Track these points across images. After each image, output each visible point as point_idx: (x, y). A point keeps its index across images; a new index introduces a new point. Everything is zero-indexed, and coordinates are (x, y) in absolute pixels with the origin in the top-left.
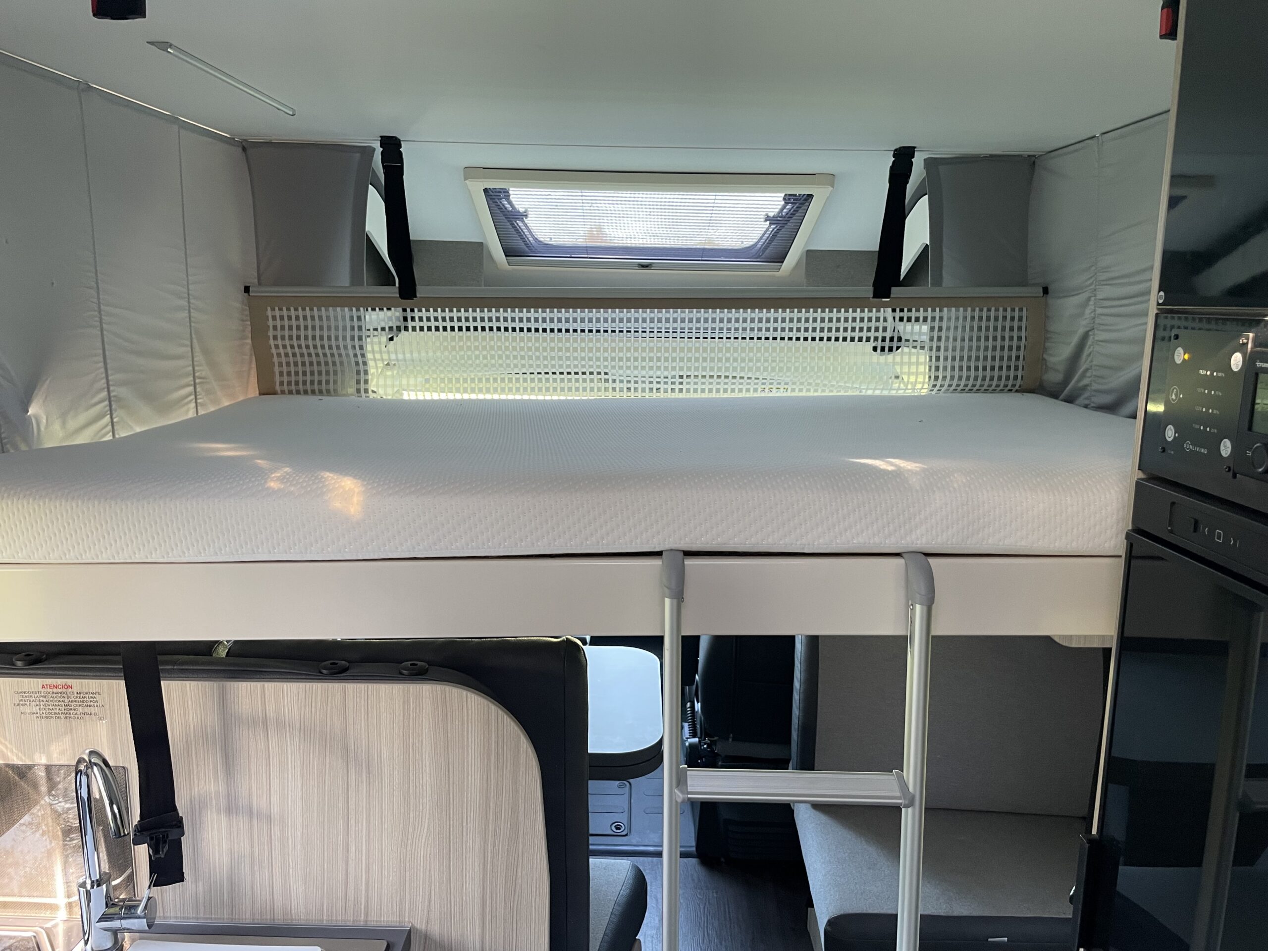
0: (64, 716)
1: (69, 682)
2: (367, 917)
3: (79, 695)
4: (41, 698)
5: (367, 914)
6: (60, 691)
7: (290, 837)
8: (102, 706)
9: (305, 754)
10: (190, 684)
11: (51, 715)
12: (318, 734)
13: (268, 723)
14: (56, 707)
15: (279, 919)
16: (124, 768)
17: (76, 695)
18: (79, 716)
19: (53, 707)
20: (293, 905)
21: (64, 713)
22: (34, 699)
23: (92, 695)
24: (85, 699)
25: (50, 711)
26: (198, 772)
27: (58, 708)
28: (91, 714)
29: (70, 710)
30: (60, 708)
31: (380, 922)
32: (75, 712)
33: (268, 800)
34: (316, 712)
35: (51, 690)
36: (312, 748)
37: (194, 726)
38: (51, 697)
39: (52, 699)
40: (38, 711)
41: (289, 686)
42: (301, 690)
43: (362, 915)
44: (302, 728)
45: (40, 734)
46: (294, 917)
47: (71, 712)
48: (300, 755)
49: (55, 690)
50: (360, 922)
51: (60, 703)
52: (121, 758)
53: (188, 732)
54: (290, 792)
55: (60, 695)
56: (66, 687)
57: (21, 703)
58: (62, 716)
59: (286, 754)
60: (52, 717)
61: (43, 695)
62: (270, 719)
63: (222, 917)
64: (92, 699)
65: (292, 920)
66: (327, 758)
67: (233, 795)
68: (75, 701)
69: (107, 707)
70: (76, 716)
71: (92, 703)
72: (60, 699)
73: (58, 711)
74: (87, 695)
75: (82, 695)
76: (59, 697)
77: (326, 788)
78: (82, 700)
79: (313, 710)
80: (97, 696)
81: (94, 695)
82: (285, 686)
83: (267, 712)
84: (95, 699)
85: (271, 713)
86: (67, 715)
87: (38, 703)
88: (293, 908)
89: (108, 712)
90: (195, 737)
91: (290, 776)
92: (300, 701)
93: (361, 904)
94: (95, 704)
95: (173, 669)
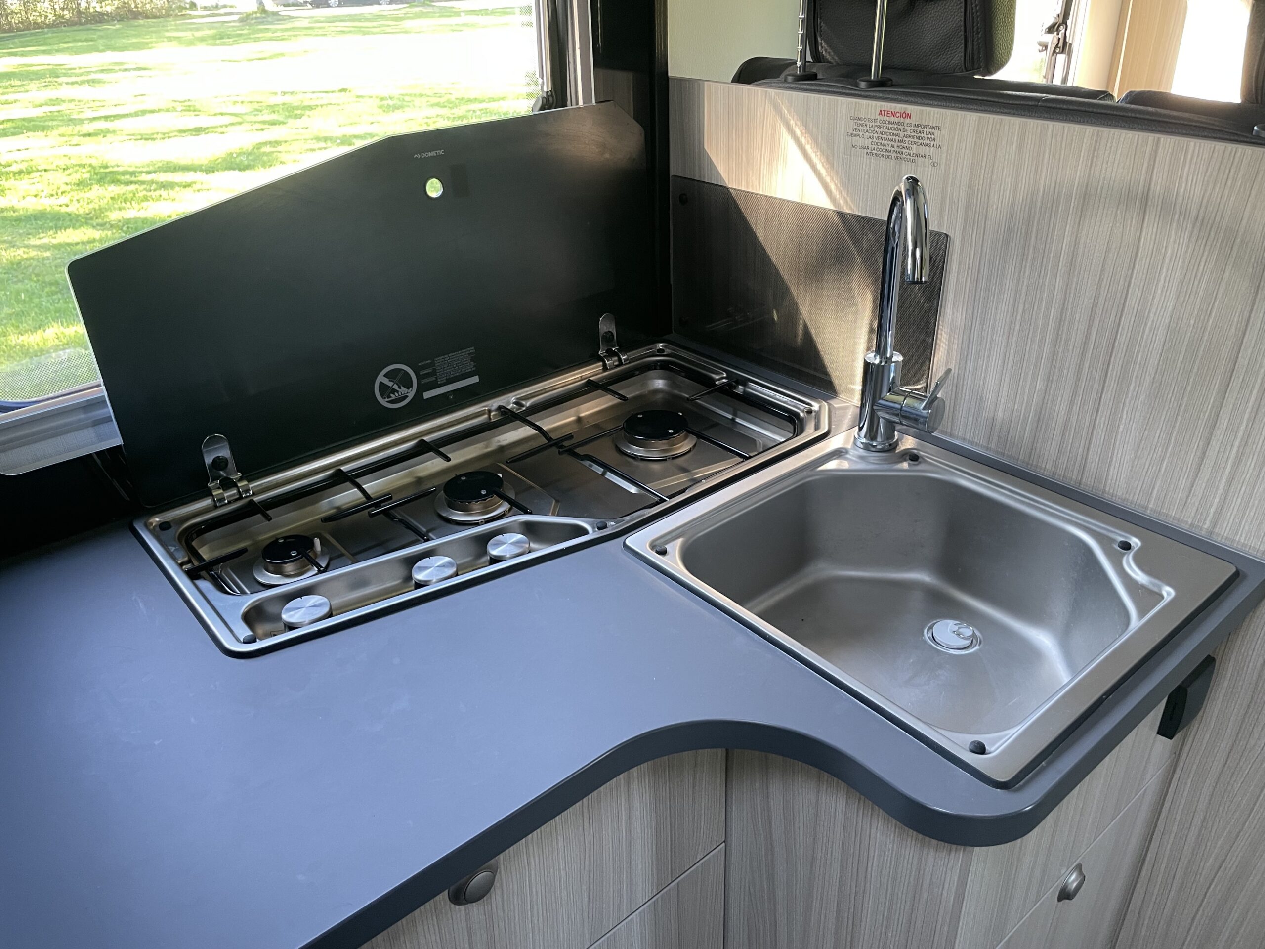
0: (896, 155)
1: (910, 108)
2: (1214, 527)
3: (916, 129)
4: (876, 129)
5: (1214, 524)
6: (897, 120)
7: (1134, 379)
8: (940, 146)
9: (1193, 261)
10: (1054, 125)
11: (882, 153)
12: (1222, 232)
13: (1150, 203)
14: (889, 142)
15: (1088, 483)
16: (947, 236)
17: (913, 128)
18: (912, 158)
19: (886, 142)
20: (1111, 473)
21: (896, 152)
22: (868, 129)
23: (930, 130)
24: (922, 135)
25: (882, 148)
26: (1033, 259)
27: (891, 143)
28: (925, 156)
29: (903, 147)
30: (893, 143)
31: (1233, 540)
32: (908, 151)
33: (1117, 321)
34: (1229, 196)
35: (888, 118)
36: (1206, 253)
37: (1044, 191)
38: (887, 128)
39: (886, 131)
40: (870, 146)
41: (1198, 145)
42: (1215, 155)
43: (1208, 523)
44: (1200, 218)
45: (867, 177)
46: (1107, 489)
47: (904, 151)
48: (1184, 262)
49: (892, 119)
50: (1201, 530)
51: (894, 137)
52: (946, 222)
53: (1034, 199)
54: (1152, 315)
55: (896, 126)
56: (904, 116)
57: (855, 132)
58: (894, 155)
59: (1161, 257)
60: (883, 156)
61: (878, 124)
62: (1154, 197)
63: (1019, 459)
64: (930, 136)
65: (1104, 491)
66: (1227, 274)
67: (1071, 300)
68: (909, 136)
69: (944, 148)
70: (908, 157)
71: (928, 142)
72: (895, 132)
73: (889, 148)
74: (925, 130)
75: (919, 129)
76: (895, 129)
77: (1210, 322)
78: (918, 135)
79: (1226, 192)
80: (936, 132)
81: (933, 131)
82: (1192, 144)
83: (1153, 184)
84: (933, 137)
85: (1157, 188)
86: (899, 155)
87: (871, 135)
88: (1110, 478)
89: (944, 155)
90: (1041, 207)
91: (1159, 291)
92: (1208, 174)
93: (1211, 506)
94: (932, 143)
95: (1037, 106)
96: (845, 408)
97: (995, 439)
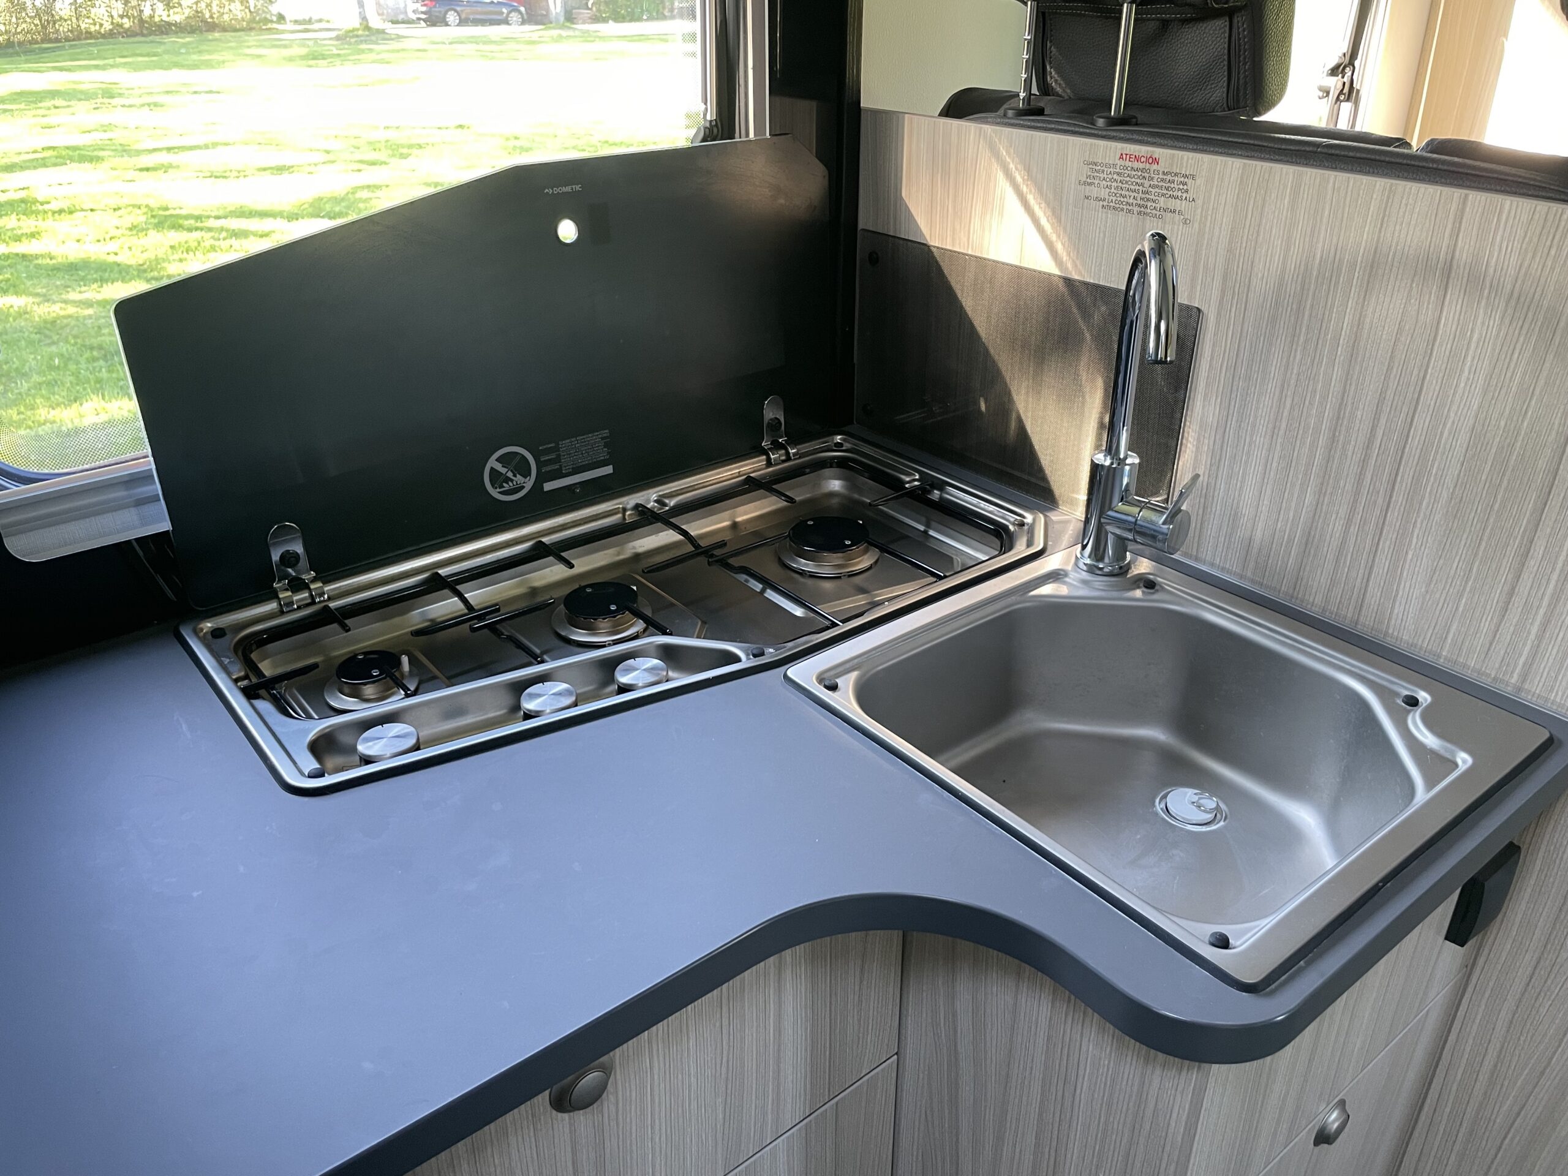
0: (1139, 209)
1: (1158, 152)
2: (1523, 681)
3: (1165, 177)
4: (1115, 176)
5: (1524, 677)
6: (1141, 166)
7: (1427, 495)
8: (1193, 200)
9: (1505, 348)
10: (1336, 176)
11: (1121, 206)
12: (1542, 312)
13: (1453, 274)
14: (1131, 194)
15: (1366, 624)
16: (1199, 310)
17: (1161, 176)
18: (1158, 213)
19: (1127, 193)
20: (1396, 611)
21: (1139, 206)
22: (1106, 176)
23: (1182, 179)
24: (1172, 186)
25: (1122, 200)
26: (1306, 341)
27: (1133, 194)
28: (1174, 212)
29: (1148, 200)
30: (1136, 195)
31: (1547, 700)
32: (1154, 205)
33: (1409, 420)
34: (1553, 269)
35: (1130, 163)
36: (1522, 339)
37: (1321, 257)
38: (1128, 176)
39: (1128, 179)
40: (1107, 197)
41: (1515, 204)
42: (1536, 217)
43: (1515, 676)
44: (1516, 295)
45: (1102, 235)
46: (1390, 631)
47: (1149, 204)
48: (1494, 350)
49: (1136, 165)
50: (1507, 685)
51: (1137, 187)
52: (1198, 294)
53: (1310, 267)
54: (1452, 415)
55: (1140, 173)
56: (1151, 161)
57: (1088, 180)
58: (1136, 209)
59: (1466, 342)
60: (1122, 210)
61: (1118, 170)
62: (1458, 267)
63: (1280, 591)
64: (1181, 187)
65: (1386, 634)
66: (1547, 365)
67: (1352, 393)
68: (1157, 186)
69: (1199, 202)
70: (1154, 212)
71: (1180, 194)
72: (1138, 181)
73: (1131, 201)
74: (1176, 179)
75: (1169, 177)
76: (1139, 177)
77: (1525, 424)
78: (1167, 185)
79: (1549, 263)
80: (1189, 181)
81: (1186, 180)
82: (1508, 203)
83: (1457, 253)
84: (1185, 187)
85: (1464, 254)
86: (1142, 209)
87: (1109, 183)
88: (1394, 616)
89: (1199, 210)
90: (1317, 277)
91: (1462, 385)
92: (1527, 239)
93: (1520, 655)
94: (1184, 195)
95: (1316, 152)
96: (1067, 522)
97: (1252, 565)
